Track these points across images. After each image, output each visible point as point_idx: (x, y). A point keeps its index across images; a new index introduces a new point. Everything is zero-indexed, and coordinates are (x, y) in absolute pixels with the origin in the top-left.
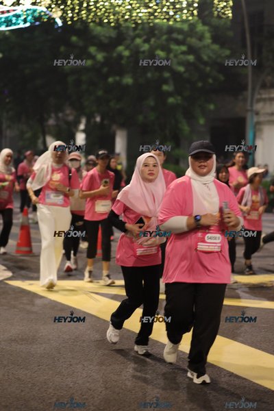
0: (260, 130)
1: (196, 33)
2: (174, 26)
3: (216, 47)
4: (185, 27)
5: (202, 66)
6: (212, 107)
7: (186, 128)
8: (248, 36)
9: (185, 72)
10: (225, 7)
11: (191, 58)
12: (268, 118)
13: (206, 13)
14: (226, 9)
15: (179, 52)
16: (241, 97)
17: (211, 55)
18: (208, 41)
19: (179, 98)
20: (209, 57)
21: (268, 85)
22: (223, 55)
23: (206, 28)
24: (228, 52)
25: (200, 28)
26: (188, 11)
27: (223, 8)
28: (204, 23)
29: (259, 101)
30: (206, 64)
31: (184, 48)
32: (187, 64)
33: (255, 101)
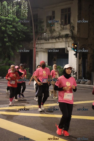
0: (38, 54)
1: (15, 21)
2: (8, 19)
3: (22, 26)
4: (12, 19)
5: (18, 33)
6: (21, 46)
7: (12, 53)
8: (33, 22)
9: (12, 34)
10: (25, 12)
11: (14, 29)
12: (40, 50)
13: (19, 14)
14: (25, 13)
15: (10, 27)
16: (31, 43)
17: (20, 28)
18: (20, 24)
19: (10, 43)
20: (20, 29)
21: (40, 39)
22: (25, 29)
23: (19, 19)
24: (26, 28)
25: (17, 19)
26: (13, 14)
27: (24, 13)
28: (18, 18)
29: (37, 44)
30: (19, 32)
31: (11, 26)
32: (13, 32)
33: (36, 44)
